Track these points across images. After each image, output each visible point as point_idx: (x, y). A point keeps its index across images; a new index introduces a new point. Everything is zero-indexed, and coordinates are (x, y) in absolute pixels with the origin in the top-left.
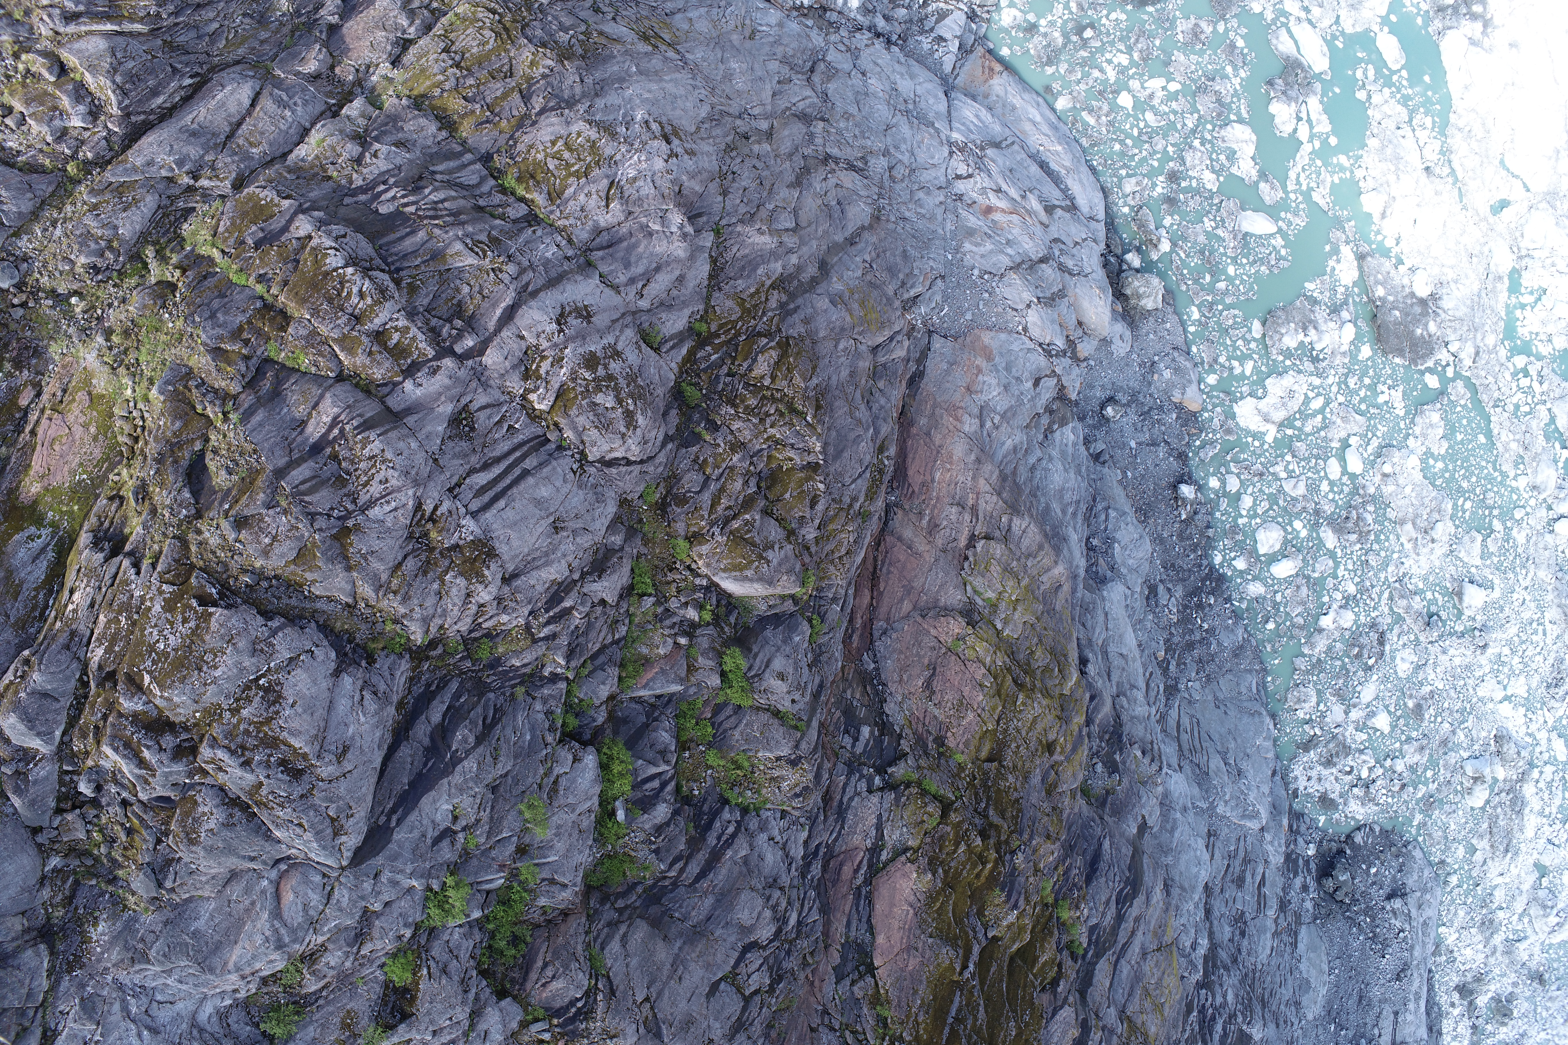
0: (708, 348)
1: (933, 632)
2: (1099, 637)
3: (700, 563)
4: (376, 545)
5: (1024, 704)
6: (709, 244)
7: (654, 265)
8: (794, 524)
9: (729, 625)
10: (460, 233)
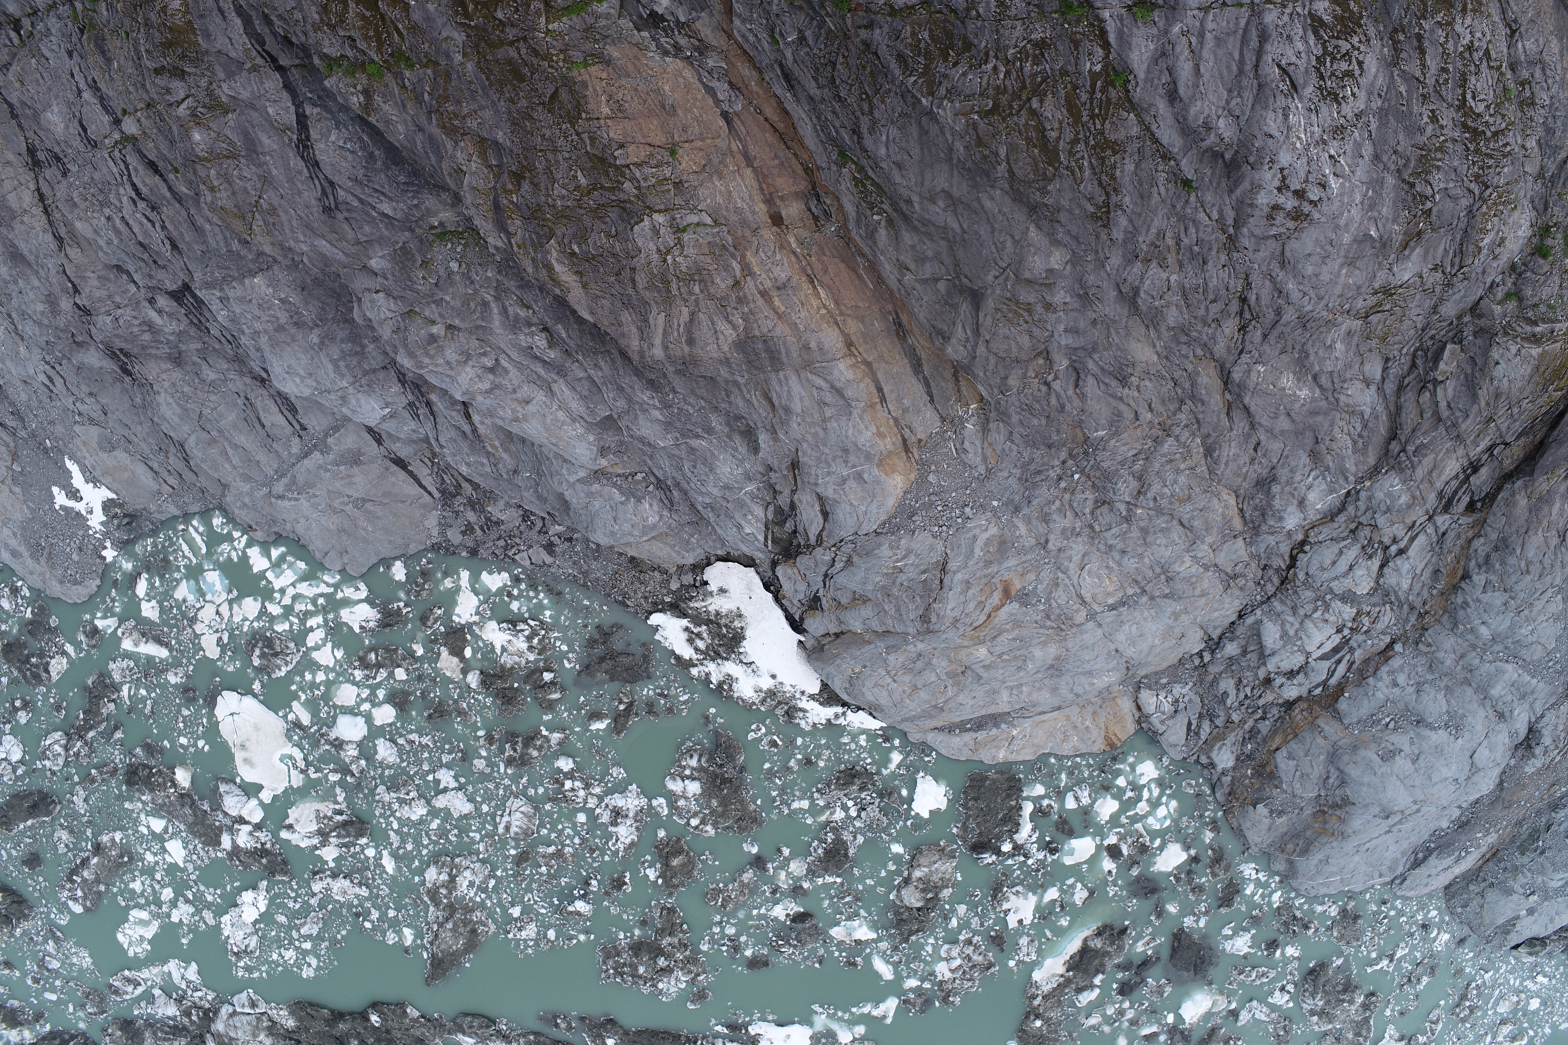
0: (1099, 68)
2: (561, 389)
6: (1184, 163)
7: (1202, 70)
8: (897, 23)
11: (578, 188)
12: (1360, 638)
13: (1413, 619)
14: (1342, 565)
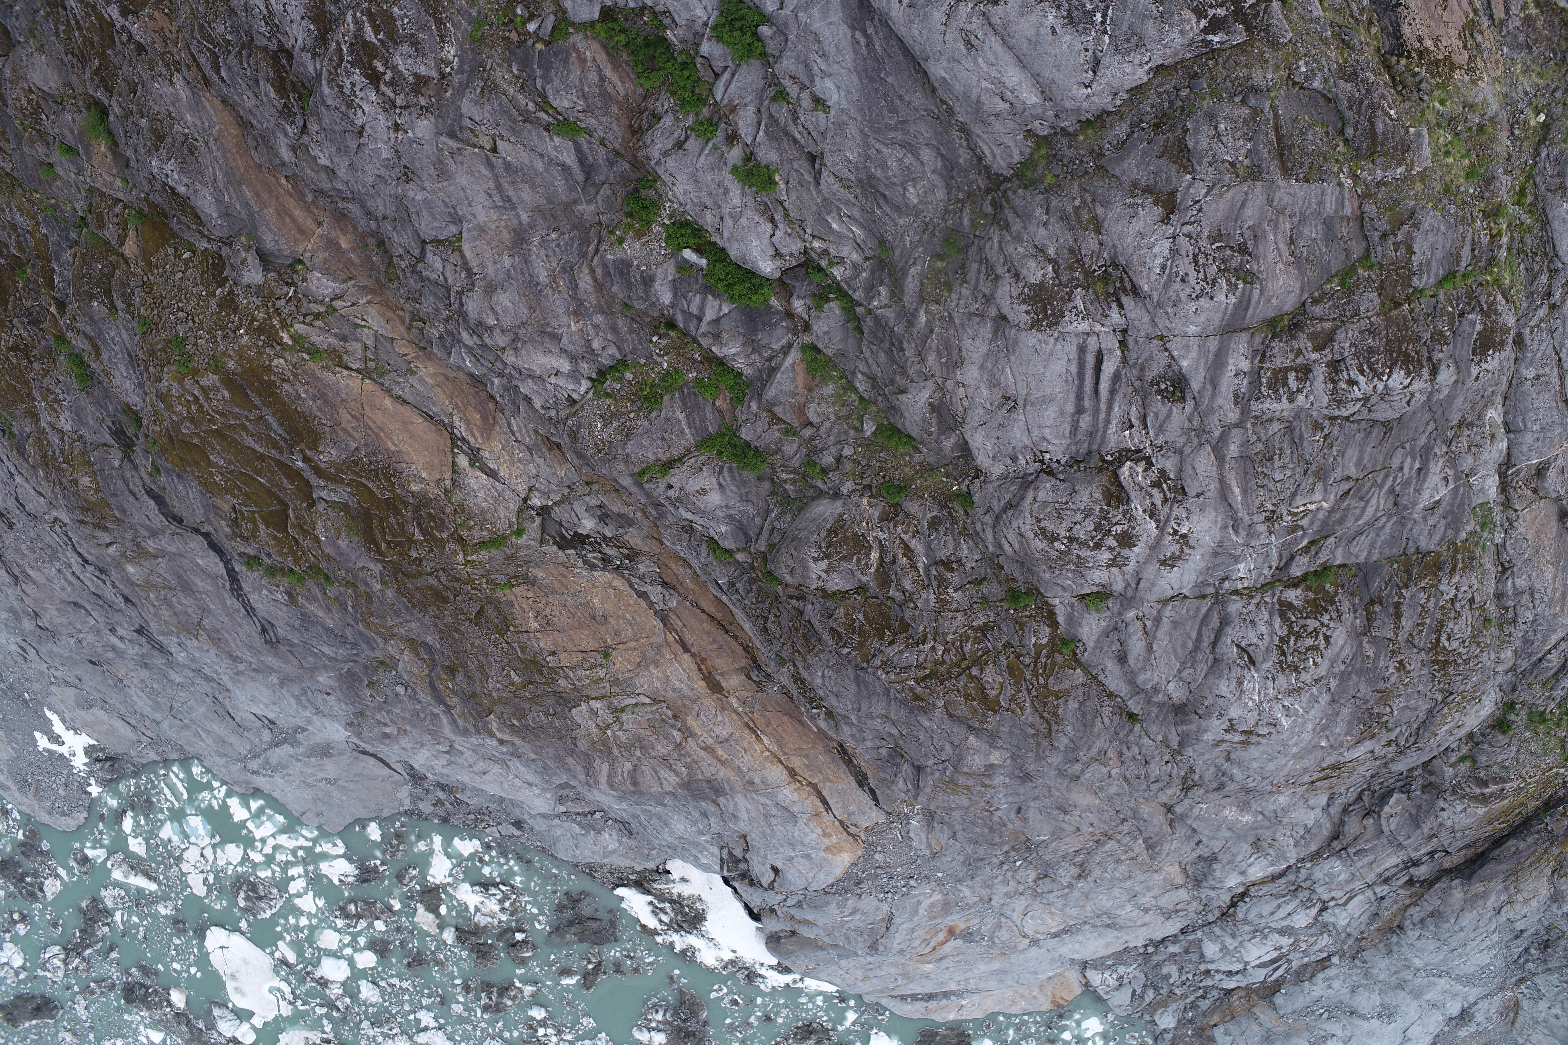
0: (1045, 641)
1: (633, 645)
3: (865, 501)
4: (1137, 226)
6: (1129, 703)
9: (786, 481)
10: (1325, 505)
12: (1298, 955)
13: (1350, 942)
14: (1282, 913)
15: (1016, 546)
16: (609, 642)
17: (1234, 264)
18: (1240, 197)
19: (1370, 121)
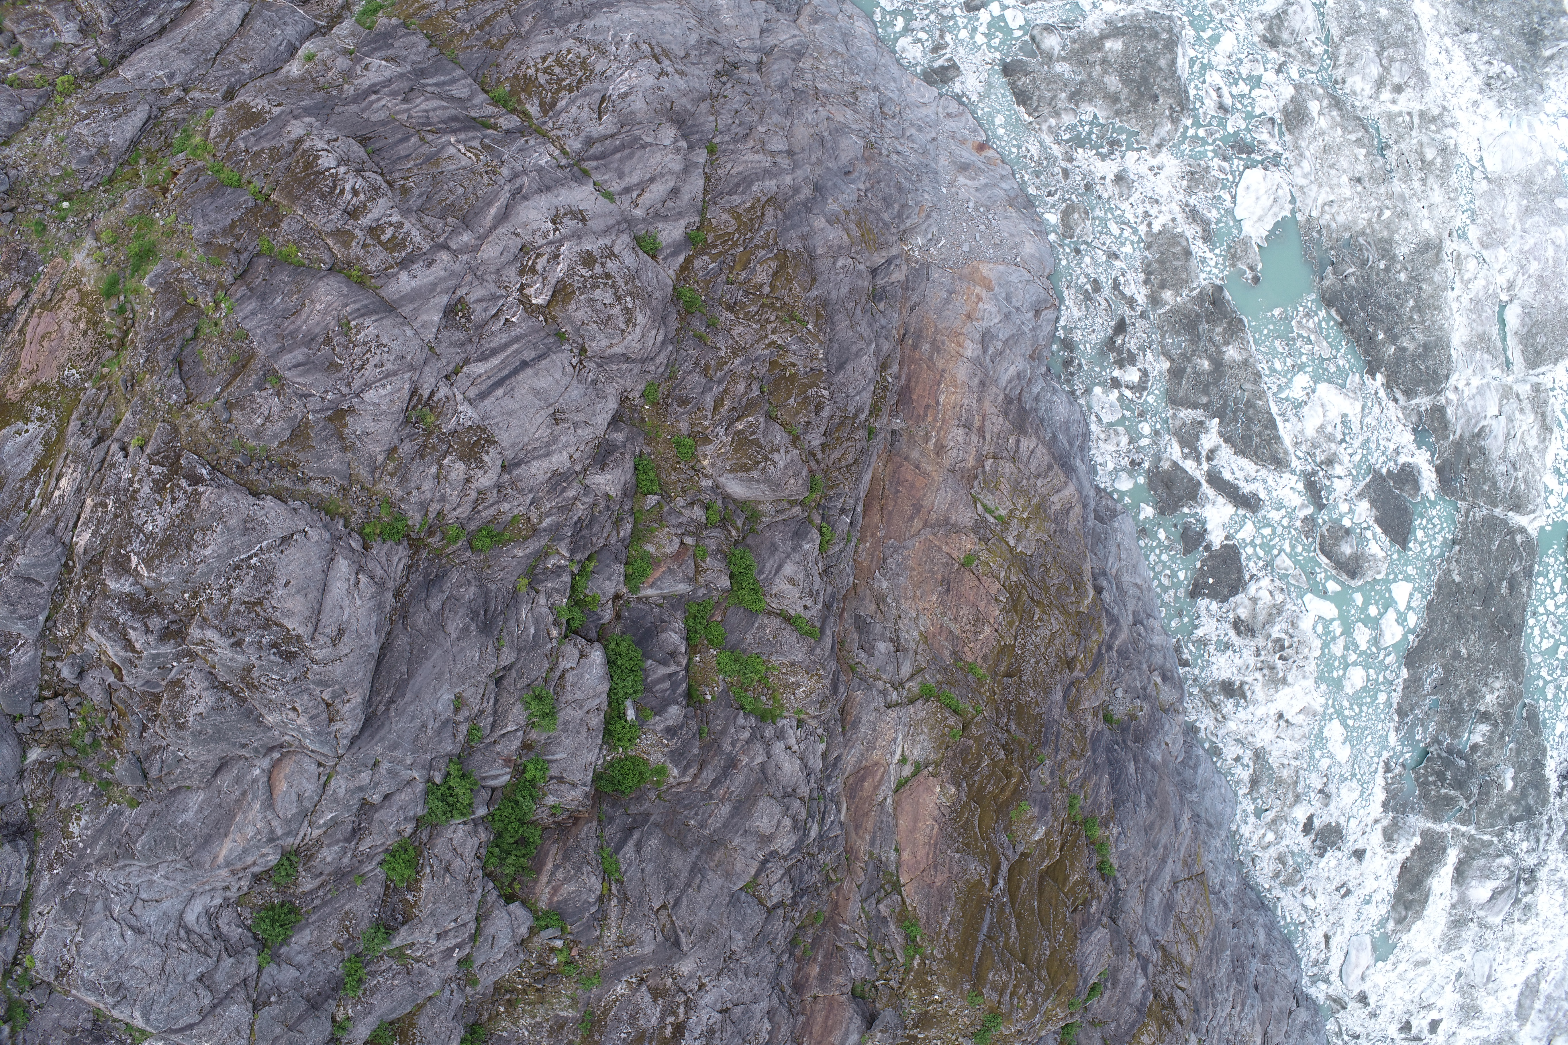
0: (706, 257)
1: (945, 548)
2: (1113, 566)
3: (706, 463)
4: (371, 426)
5: (1040, 619)
6: (702, 160)
7: (648, 176)
8: (799, 430)
9: (737, 529)
10: (452, 140)
11: (1044, 612)
15: (654, 332)
16: (956, 566)
17: (342, 340)
18: (295, 372)
19: (171, 324)
